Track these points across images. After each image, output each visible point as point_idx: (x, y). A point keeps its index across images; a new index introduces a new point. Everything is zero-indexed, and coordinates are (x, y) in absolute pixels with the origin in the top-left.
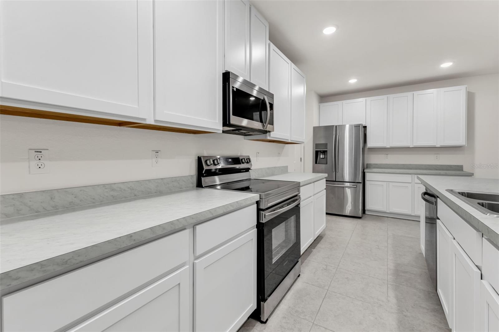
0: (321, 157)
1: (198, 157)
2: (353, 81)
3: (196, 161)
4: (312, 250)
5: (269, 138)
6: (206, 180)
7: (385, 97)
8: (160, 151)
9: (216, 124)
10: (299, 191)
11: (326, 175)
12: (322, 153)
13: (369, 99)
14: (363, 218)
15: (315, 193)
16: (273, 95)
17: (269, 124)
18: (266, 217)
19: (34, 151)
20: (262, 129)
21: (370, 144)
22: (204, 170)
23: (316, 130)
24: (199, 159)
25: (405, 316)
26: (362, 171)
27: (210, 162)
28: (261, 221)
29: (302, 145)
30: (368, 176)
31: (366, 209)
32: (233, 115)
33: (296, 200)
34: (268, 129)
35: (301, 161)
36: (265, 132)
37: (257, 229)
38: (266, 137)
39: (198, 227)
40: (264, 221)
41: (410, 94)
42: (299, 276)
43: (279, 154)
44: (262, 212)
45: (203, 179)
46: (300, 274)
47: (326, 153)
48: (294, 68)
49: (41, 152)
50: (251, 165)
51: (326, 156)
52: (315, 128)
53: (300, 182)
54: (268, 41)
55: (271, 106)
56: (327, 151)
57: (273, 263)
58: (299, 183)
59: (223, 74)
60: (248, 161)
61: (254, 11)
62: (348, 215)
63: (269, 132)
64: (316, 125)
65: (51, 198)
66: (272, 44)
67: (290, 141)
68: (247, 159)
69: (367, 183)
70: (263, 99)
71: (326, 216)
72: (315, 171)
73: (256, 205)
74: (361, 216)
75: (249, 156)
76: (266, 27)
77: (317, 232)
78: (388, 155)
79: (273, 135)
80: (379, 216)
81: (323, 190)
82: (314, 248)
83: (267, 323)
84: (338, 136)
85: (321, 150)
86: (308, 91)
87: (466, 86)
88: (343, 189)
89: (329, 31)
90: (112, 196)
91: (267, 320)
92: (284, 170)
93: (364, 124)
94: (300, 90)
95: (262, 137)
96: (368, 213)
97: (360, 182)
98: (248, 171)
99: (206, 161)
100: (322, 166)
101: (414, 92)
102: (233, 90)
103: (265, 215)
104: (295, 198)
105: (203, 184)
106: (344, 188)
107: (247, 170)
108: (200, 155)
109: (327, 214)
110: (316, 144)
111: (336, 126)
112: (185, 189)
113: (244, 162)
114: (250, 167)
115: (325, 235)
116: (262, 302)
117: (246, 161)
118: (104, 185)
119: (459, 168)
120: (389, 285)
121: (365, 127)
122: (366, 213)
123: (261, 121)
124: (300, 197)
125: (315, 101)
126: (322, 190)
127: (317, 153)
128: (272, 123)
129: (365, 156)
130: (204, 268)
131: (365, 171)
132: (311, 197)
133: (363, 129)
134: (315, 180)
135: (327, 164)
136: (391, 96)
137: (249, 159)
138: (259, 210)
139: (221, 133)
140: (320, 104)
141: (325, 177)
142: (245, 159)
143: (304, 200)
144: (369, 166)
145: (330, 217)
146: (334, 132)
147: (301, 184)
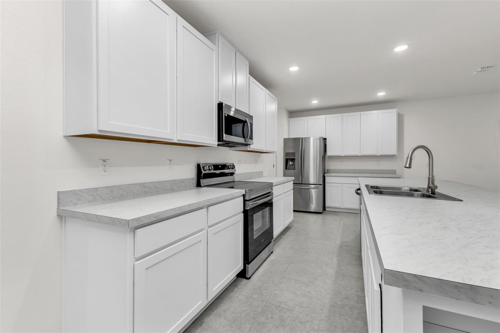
0: (290, 164)
1: (198, 164)
2: (315, 102)
3: (196, 167)
4: (283, 236)
5: (249, 149)
6: (204, 182)
7: (340, 115)
8: (172, 160)
9: (213, 140)
10: (272, 189)
11: (293, 178)
12: (291, 160)
13: (328, 116)
14: (323, 213)
15: (284, 192)
16: (252, 116)
17: (249, 139)
18: (250, 206)
19: (102, 160)
20: (245, 143)
21: (329, 153)
22: (203, 174)
23: (286, 141)
24: (199, 166)
25: (341, 269)
26: (323, 175)
27: (206, 168)
28: (246, 209)
29: (275, 154)
30: (327, 179)
31: (326, 206)
32: (225, 134)
33: (270, 195)
34: (248, 143)
35: (274, 167)
36: (246, 145)
37: (243, 214)
38: (247, 148)
39: (210, 208)
40: (248, 208)
41: (358, 114)
43: (256, 162)
44: (247, 202)
45: (201, 180)
46: (273, 251)
47: (294, 161)
48: (268, 94)
49: (105, 161)
50: (235, 170)
51: (294, 163)
52: (285, 140)
53: (272, 183)
54: (248, 75)
55: (252, 124)
56: (294, 159)
57: (254, 238)
59: (218, 104)
60: (233, 167)
61: (238, 53)
62: (313, 211)
63: (249, 145)
64: (287, 137)
65: (112, 192)
66: (251, 77)
67: (265, 151)
68: (232, 166)
69: (327, 185)
70: (245, 120)
71: (294, 213)
72: (285, 175)
73: (243, 197)
74: (321, 212)
75: (233, 163)
76: (247, 65)
77: (286, 223)
78: (343, 162)
79: (252, 147)
80: (336, 212)
81: (291, 190)
82: (284, 235)
83: (251, 279)
84: (303, 146)
85: (290, 158)
86: (279, 108)
87: (397, 109)
89: (294, 69)
90: (144, 191)
91: (250, 277)
92: (260, 174)
93: (324, 137)
94: (273, 107)
95: (244, 148)
96: (328, 210)
97: (321, 184)
98: (233, 175)
99: (203, 167)
100: (292, 171)
101: (361, 113)
102: (225, 116)
103: (249, 204)
104: (269, 194)
105: (201, 185)
106: (310, 189)
108: (199, 163)
109: (294, 211)
110: (286, 153)
111: (302, 138)
112: (188, 188)
113: (230, 168)
114: (234, 172)
115: (293, 226)
116: (247, 265)
117: (232, 167)
118: (140, 184)
119: (394, 172)
120: (334, 254)
121: (325, 139)
122: (326, 210)
123: (244, 137)
124: (273, 194)
125: (285, 116)
127: (287, 161)
128: (251, 138)
129: (326, 163)
130: (213, 233)
131: (325, 175)
132: (281, 195)
133: (322, 140)
134: (284, 182)
135: (295, 169)
136: (345, 115)
137: (234, 165)
138: (245, 201)
139: (217, 146)
140: (289, 119)
141: (293, 180)
142: (230, 165)
143: (276, 197)
144: (328, 171)
145: (297, 214)
146: (301, 144)
147: (274, 184)
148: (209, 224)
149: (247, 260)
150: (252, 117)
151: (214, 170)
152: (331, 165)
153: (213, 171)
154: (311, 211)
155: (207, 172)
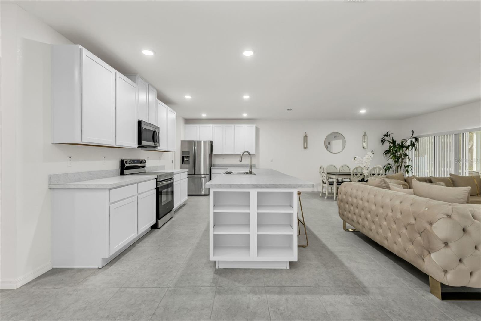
0: (186, 160)
2: (204, 115)
3: (120, 162)
5: (156, 150)
6: (126, 172)
7: (222, 125)
8: (105, 157)
9: (135, 144)
10: (173, 176)
11: (188, 170)
12: (186, 157)
13: (214, 125)
15: (182, 179)
17: (158, 143)
19: (69, 157)
21: (214, 152)
22: (125, 166)
23: (183, 142)
24: (122, 161)
26: (209, 168)
27: (128, 162)
29: (174, 153)
30: (213, 171)
32: (143, 140)
34: (157, 146)
35: (173, 162)
36: (155, 147)
37: (156, 190)
40: (159, 186)
41: (233, 125)
42: (173, 217)
43: (160, 158)
45: (124, 170)
49: (71, 158)
50: (146, 165)
51: (189, 159)
52: (182, 141)
54: (156, 99)
55: (159, 133)
56: (189, 156)
57: (163, 205)
58: (173, 172)
59: (138, 122)
61: (150, 86)
62: (203, 194)
64: (183, 139)
66: (158, 100)
67: (167, 151)
69: (212, 175)
70: (155, 130)
71: (188, 196)
72: (181, 168)
73: (155, 180)
74: (208, 194)
76: (155, 93)
79: (159, 148)
84: (196, 147)
85: (186, 155)
86: (178, 116)
87: (255, 125)
88: (200, 179)
89: (188, 97)
91: (160, 228)
92: (163, 167)
93: (211, 140)
95: (153, 149)
97: (208, 174)
99: (126, 162)
100: (188, 165)
101: (235, 125)
102: (143, 129)
103: (159, 184)
104: (171, 179)
105: (124, 173)
107: (143, 167)
108: (122, 159)
110: (183, 152)
111: (195, 141)
115: (187, 204)
116: (158, 220)
121: (211, 142)
123: (154, 142)
124: (173, 179)
125: (182, 122)
126: (185, 178)
127: (183, 158)
128: (159, 143)
129: (213, 159)
130: (141, 199)
131: (211, 168)
132: (179, 181)
133: (210, 143)
134: (181, 172)
135: (189, 164)
137: (145, 161)
138: (157, 182)
139: (137, 148)
140: (185, 125)
141: (187, 171)
142: (143, 161)
143: (176, 181)
144: (214, 166)
145: (190, 197)
146: (194, 145)
147: (174, 173)
148: (139, 192)
149: (158, 217)
150: (159, 128)
151: (133, 164)
152: (216, 161)
153: (131, 165)
154: (202, 194)
155: (128, 165)
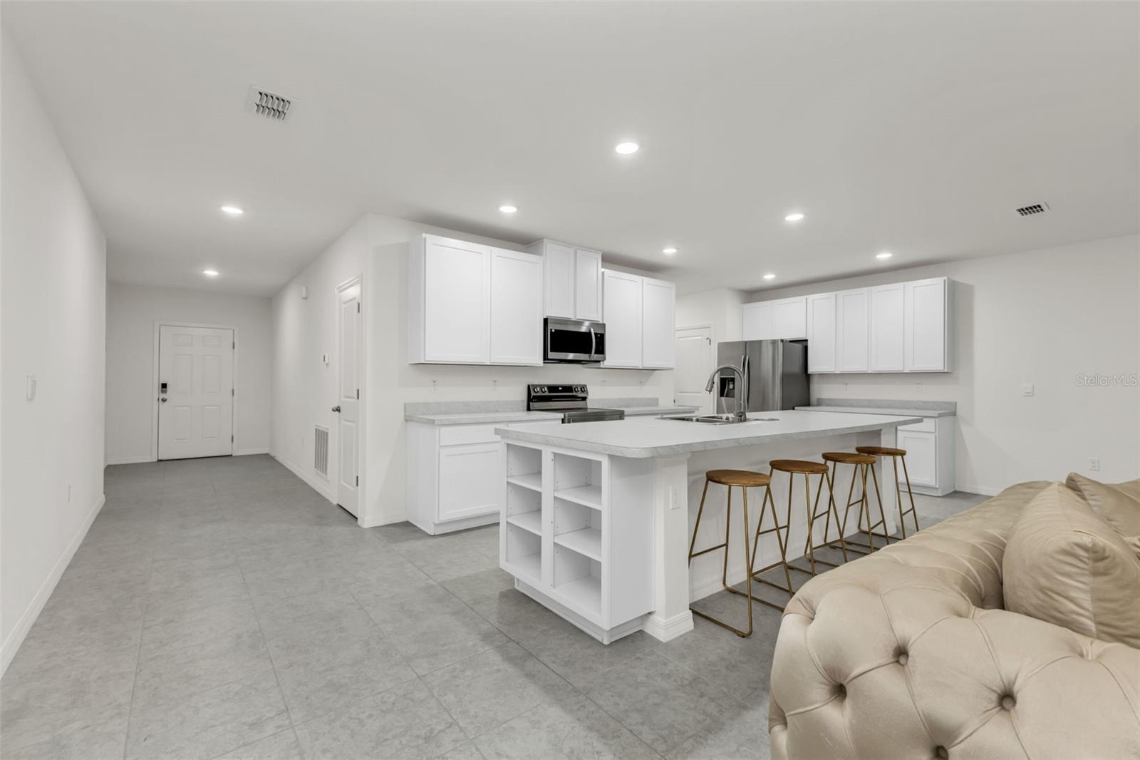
0: (730, 387)
1: (528, 385)
3: (527, 389)
6: (534, 405)
7: (832, 294)
8: (497, 381)
9: (537, 359)
12: (731, 381)
13: (811, 297)
17: (602, 354)
20: (593, 359)
21: (814, 368)
22: (532, 396)
23: (724, 347)
27: (538, 390)
32: (551, 351)
34: (596, 359)
38: (600, 365)
41: (865, 290)
45: (531, 403)
47: (734, 382)
49: (435, 382)
50: (588, 393)
52: (721, 344)
54: (601, 270)
55: (601, 335)
56: (734, 379)
58: (623, 411)
59: (543, 319)
60: (583, 389)
63: (602, 360)
64: (729, 341)
65: (439, 407)
67: (640, 368)
68: (581, 388)
70: (588, 332)
75: (585, 385)
76: (597, 260)
79: (607, 363)
84: (747, 357)
85: (728, 377)
87: (945, 278)
92: (651, 402)
98: (585, 399)
99: (534, 389)
101: (872, 288)
102: (551, 331)
105: (532, 408)
111: (746, 343)
113: (578, 390)
114: (586, 395)
127: (723, 382)
133: (796, 344)
135: (734, 396)
136: (842, 293)
137: (585, 388)
139: (543, 365)
140: (741, 305)
142: (578, 387)
146: (744, 351)
147: (626, 413)
150: (605, 325)
151: (551, 392)
152: (823, 391)
153: (547, 394)
155: (539, 394)
